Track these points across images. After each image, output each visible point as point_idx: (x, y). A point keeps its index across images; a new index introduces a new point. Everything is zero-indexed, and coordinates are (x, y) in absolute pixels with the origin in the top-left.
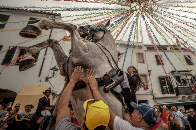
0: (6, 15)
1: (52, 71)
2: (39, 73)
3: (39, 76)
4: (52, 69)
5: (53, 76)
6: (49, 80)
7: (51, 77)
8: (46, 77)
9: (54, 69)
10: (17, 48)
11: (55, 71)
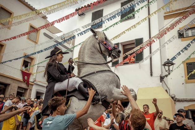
0: (100, 10)
1: (167, 68)
2: (150, 72)
3: (151, 75)
4: (165, 65)
5: (169, 74)
6: (165, 79)
7: (166, 76)
8: (159, 75)
9: (168, 63)
10: (120, 45)
11: (169, 66)
